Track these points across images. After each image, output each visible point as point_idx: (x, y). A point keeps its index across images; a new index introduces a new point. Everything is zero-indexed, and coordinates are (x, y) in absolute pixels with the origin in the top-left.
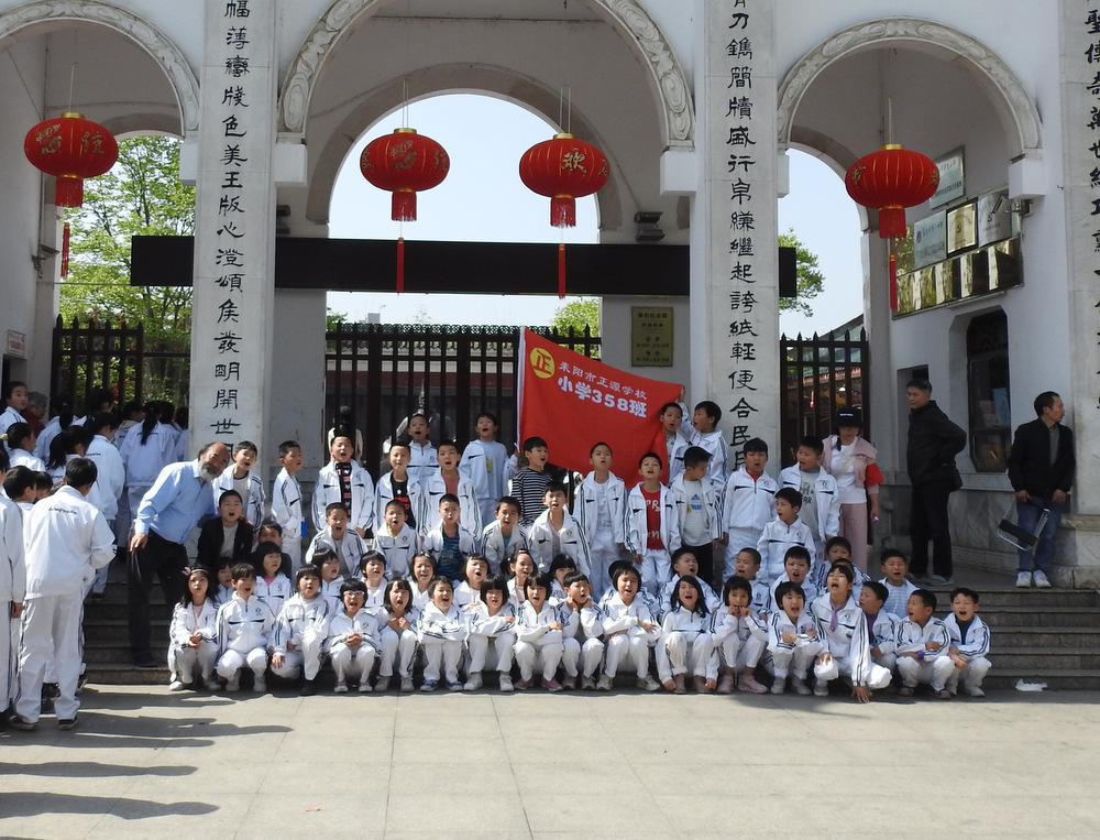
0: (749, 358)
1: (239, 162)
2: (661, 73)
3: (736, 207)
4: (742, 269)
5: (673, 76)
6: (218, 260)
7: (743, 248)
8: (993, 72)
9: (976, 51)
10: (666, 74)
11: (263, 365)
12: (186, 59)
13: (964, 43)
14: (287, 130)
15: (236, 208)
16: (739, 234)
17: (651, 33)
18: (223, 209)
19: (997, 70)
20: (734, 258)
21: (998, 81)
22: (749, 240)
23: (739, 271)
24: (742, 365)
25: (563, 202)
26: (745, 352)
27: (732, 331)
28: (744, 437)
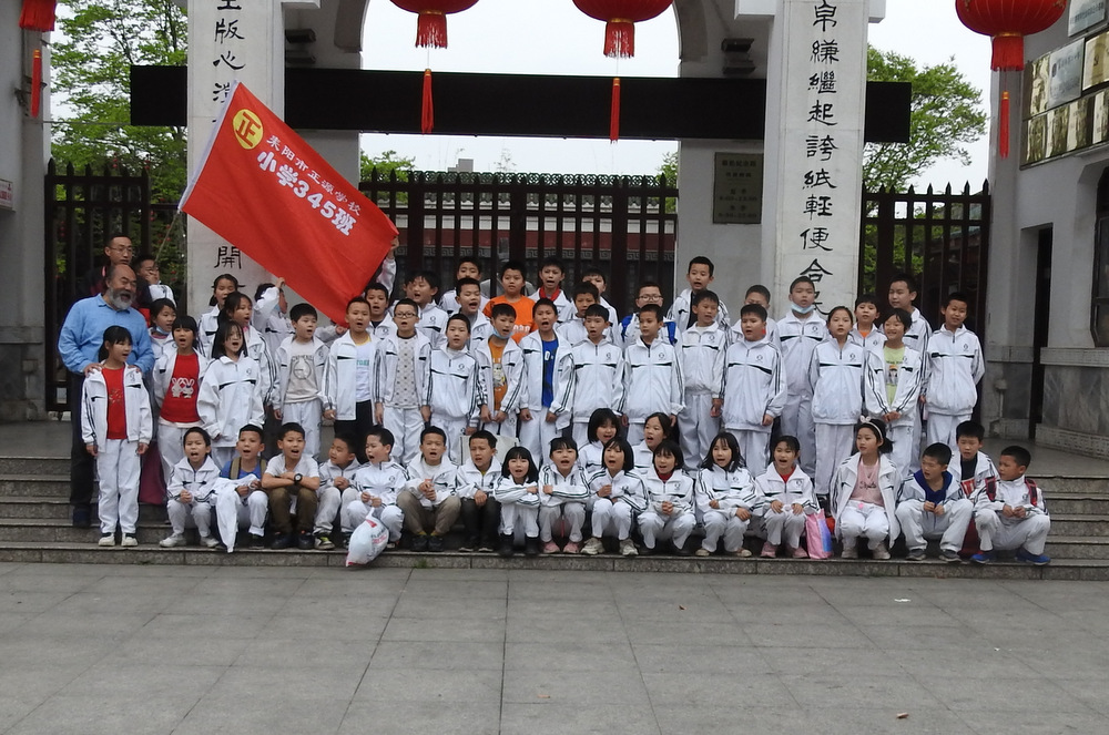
0: (824, 213)
3: (819, 35)
4: (822, 109)
6: (215, 96)
7: (824, 83)
15: (234, 33)
16: (820, 67)
18: (220, 34)
20: (814, 96)
22: (832, 74)
23: (818, 111)
24: (817, 221)
25: (619, 27)
26: (820, 206)
27: (806, 183)
28: (815, 304)
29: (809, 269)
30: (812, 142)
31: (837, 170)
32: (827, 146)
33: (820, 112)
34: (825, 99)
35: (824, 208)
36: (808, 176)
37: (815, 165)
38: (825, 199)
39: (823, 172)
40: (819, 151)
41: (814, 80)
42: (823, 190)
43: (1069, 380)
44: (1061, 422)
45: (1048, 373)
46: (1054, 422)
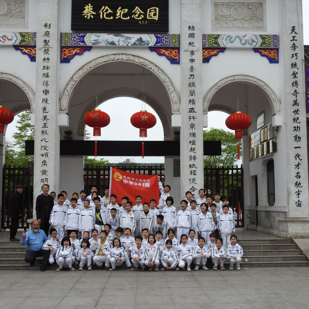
0: (194, 175)
1: (47, 120)
2: (171, 92)
3: (191, 131)
4: (193, 149)
5: (174, 93)
6: (41, 149)
7: (193, 143)
8: (267, 90)
9: (262, 84)
10: (172, 92)
11: (55, 179)
12: (32, 90)
13: (258, 82)
14: (62, 110)
15: (46, 133)
16: (192, 139)
17: (167, 80)
18: (42, 134)
19: (268, 89)
20: (191, 146)
21: (268, 93)
22: (195, 140)
24: (193, 177)
25: (143, 130)
26: (194, 173)
27: (190, 167)
28: (193, 197)
29: (191, 189)
30: (191, 157)
31: (197, 164)
32: (195, 158)
33: (192, 150)
34: (193, 146)
35: (195, 173)
36: (190, 165)
37: (192, 162)
38: (195, 171)
39: (194, 164)
40: (192, 159)
41: (190, 142)
42: (194, 169)
43: (263, 214)
44: (262, 225)
45: (259, 213)
46: (261, 225)
